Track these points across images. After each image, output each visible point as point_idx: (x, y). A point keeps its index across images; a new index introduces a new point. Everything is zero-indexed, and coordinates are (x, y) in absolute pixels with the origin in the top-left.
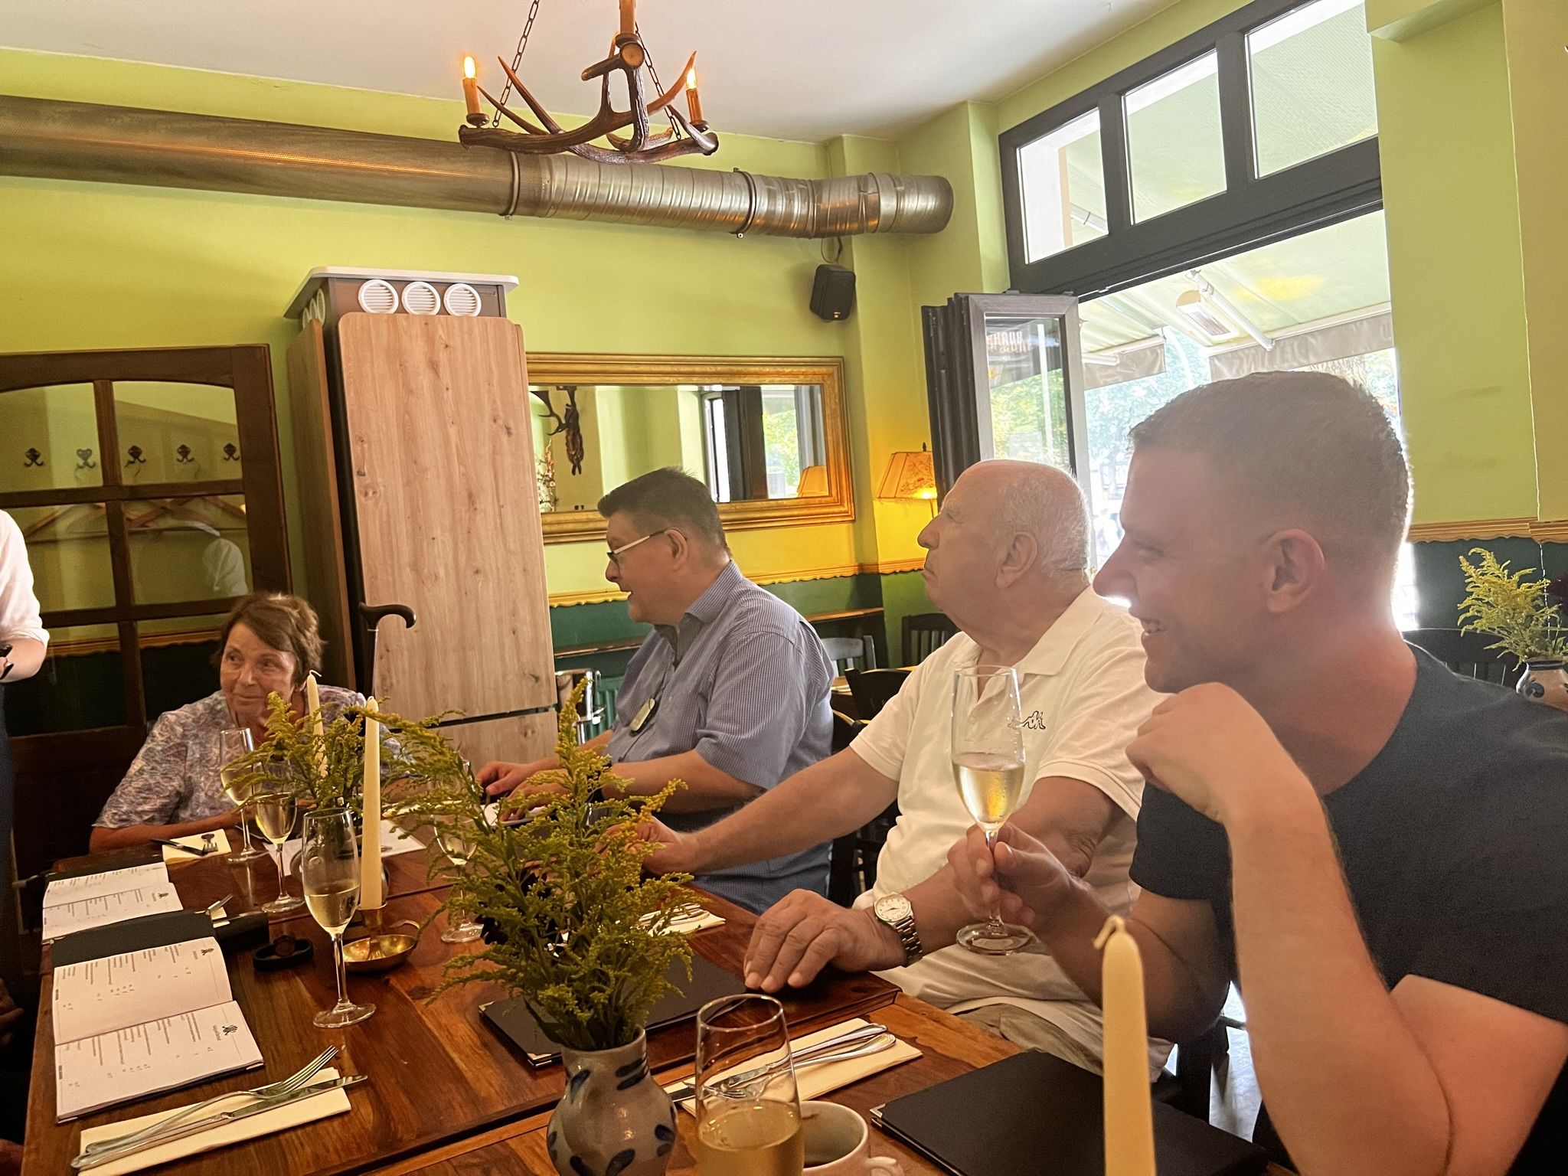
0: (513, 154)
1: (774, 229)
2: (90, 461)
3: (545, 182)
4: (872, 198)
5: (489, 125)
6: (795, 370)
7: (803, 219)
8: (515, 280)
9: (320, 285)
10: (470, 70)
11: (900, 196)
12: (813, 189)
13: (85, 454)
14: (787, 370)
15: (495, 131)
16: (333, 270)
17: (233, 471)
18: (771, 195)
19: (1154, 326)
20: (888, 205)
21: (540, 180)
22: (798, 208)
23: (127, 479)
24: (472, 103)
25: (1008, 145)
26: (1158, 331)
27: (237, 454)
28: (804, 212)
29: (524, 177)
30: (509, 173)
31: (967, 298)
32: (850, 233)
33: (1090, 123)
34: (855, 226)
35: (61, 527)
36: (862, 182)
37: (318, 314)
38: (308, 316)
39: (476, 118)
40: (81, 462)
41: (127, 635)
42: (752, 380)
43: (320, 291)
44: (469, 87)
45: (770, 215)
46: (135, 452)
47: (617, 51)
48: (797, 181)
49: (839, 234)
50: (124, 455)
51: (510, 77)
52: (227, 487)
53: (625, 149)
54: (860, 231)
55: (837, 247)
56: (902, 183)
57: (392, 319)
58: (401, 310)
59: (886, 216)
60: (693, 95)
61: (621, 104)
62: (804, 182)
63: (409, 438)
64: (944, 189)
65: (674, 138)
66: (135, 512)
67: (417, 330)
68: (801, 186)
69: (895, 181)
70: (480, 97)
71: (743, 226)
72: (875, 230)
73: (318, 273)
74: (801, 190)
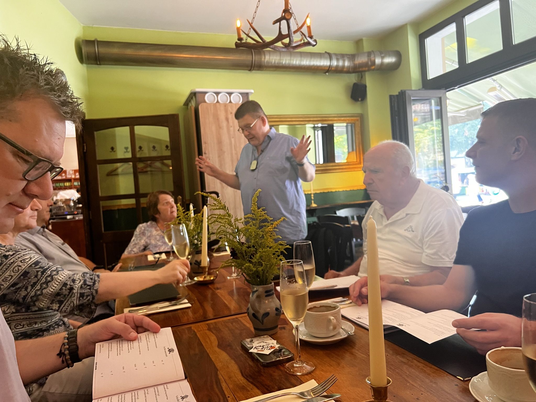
0: (253, 50)
1: (338, 71)
2: (128, 150)
3: (263, 59)
4: (373, 59)
5: (244, 41)
6: (345, 118)
7: (348, 67)
8: (252, 91)
9: (193, 95)
10: (238, 24)
11: (383, 58)
12: (352, 57)
13: (126, 148)
14: (343, 119)
15: (246, 43)
16: (198, 90)
17: (168, 153)
18: (338, 60)
19: (479, 100)
20: (378, 61)
21: (261, 59)
22: (347, 64)
23: (138, 155)
24: (239, 34)
25: (422, 38)
26: (481, 102)
27: (169, 148)
28: (349, 65)
29: (256, 58)
30: (251, 57)
31: (405, 92)
32: (365, 71)
33: (452, 28)
34: (367, 69)
35: (120, 170)
36: (369, 54)
37: (193, 104)
38: (190, 105)
39: (240, 39)
40: (125, 151)
41: (138, 202)
42: (330, 122)
43: (194, 98)
44: (238, 29)
45: (337, 66)
46: (140, 148)
47: (284, 14)
48: (347, 55)
49: (361, 72)
50: (137, 149)
51: (251, 26)
52: (166, 158)
53: (287, 46)
54: (369, 70)
55: (361, 76)
56: (383, 54)
57: (215, 105)
58: (218, 102)
59: (378, 65)
60: (309, 27)
61: (285, 31)
62: (349, 55)
63: (220, 142)
64: (399, 55)
65: (302, 42)
66: (140, 165)
67: (222, 108)
68: (348, 56)
69: (381, 53)
70: (241, 33)
71: (328, 71)
72: (374, 70)
73: (193, 91)
74: (348, 58)
